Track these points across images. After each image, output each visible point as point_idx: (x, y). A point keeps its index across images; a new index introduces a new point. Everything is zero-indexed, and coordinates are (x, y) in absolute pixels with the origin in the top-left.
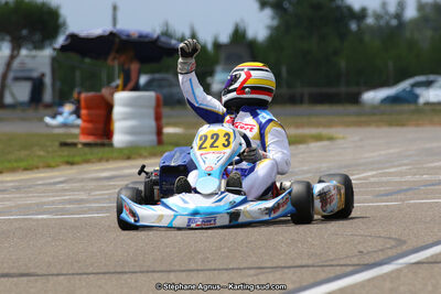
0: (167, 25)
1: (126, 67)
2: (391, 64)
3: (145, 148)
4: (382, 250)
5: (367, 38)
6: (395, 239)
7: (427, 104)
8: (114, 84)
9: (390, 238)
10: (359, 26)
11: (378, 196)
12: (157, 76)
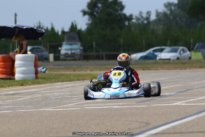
0: (40, 23)
1: (21, 43)
2: (144, 41)
3: (30, 80)
4: (139, 128)
5: (133, 29)
6: (145, 123)
7: (161, 59)
8: (16, 51)
9: (143, 122)
10: (129, 23)
11: (138, 102)
12: (35, 47)
